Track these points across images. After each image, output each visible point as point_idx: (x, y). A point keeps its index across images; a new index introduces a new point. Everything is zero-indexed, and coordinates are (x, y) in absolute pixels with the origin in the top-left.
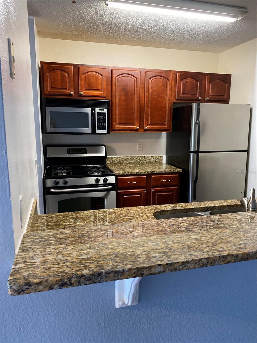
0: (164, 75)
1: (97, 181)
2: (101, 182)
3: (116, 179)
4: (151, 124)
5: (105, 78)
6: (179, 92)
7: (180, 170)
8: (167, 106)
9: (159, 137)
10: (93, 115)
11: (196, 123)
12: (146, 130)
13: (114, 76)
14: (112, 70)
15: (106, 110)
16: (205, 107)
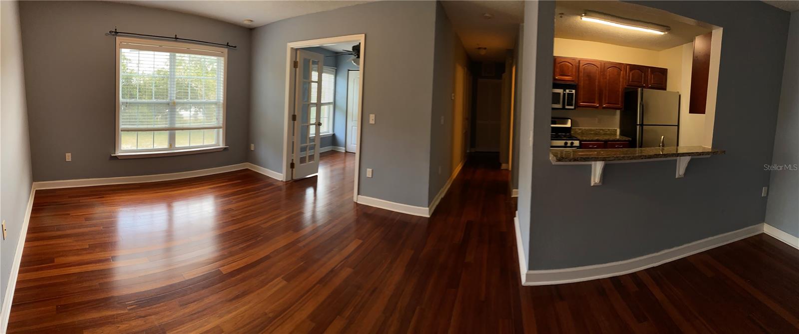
0: (618, 66)
1: (566, 143)
2: (569, 145)
3: (580, 143)
4: (608, 103)
5: (574, 66)
6: (629, 79)
7: (630, 139)
8: (620, 90)
9: (615, 114)
10: (564, 94)
11: (640, 104)
12: (604, 108)
13: (581, 65)
14: (579, 61)
15: (574, 91)
16: (647, 92)
